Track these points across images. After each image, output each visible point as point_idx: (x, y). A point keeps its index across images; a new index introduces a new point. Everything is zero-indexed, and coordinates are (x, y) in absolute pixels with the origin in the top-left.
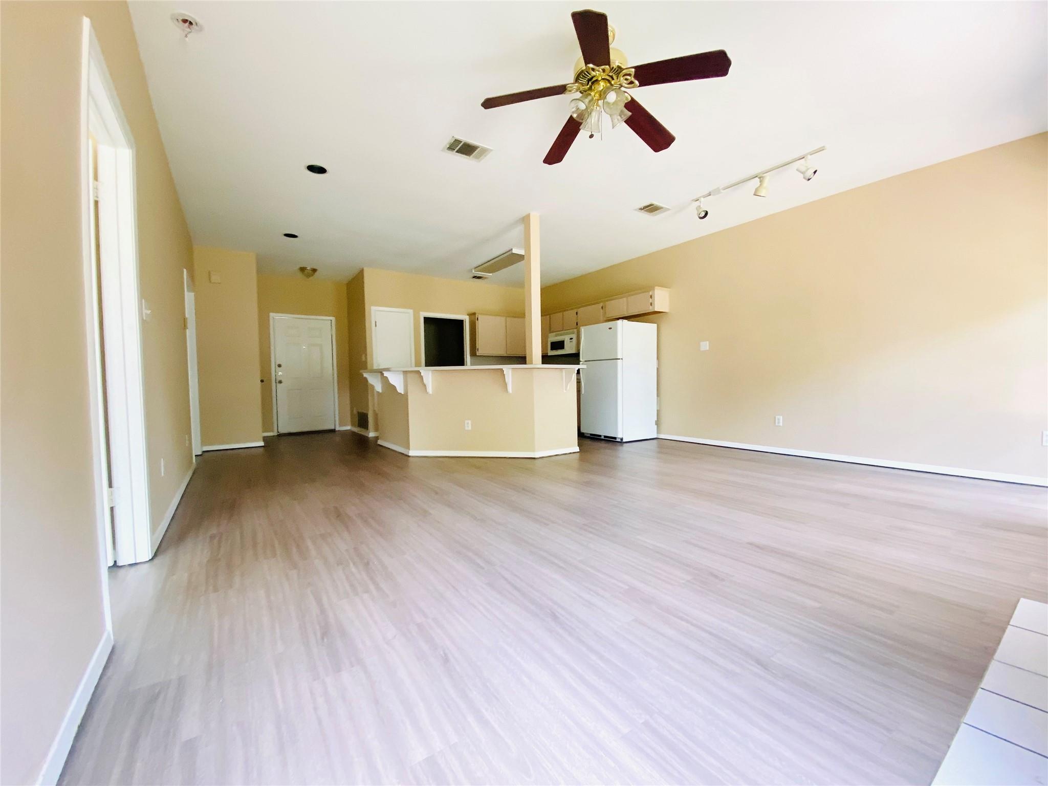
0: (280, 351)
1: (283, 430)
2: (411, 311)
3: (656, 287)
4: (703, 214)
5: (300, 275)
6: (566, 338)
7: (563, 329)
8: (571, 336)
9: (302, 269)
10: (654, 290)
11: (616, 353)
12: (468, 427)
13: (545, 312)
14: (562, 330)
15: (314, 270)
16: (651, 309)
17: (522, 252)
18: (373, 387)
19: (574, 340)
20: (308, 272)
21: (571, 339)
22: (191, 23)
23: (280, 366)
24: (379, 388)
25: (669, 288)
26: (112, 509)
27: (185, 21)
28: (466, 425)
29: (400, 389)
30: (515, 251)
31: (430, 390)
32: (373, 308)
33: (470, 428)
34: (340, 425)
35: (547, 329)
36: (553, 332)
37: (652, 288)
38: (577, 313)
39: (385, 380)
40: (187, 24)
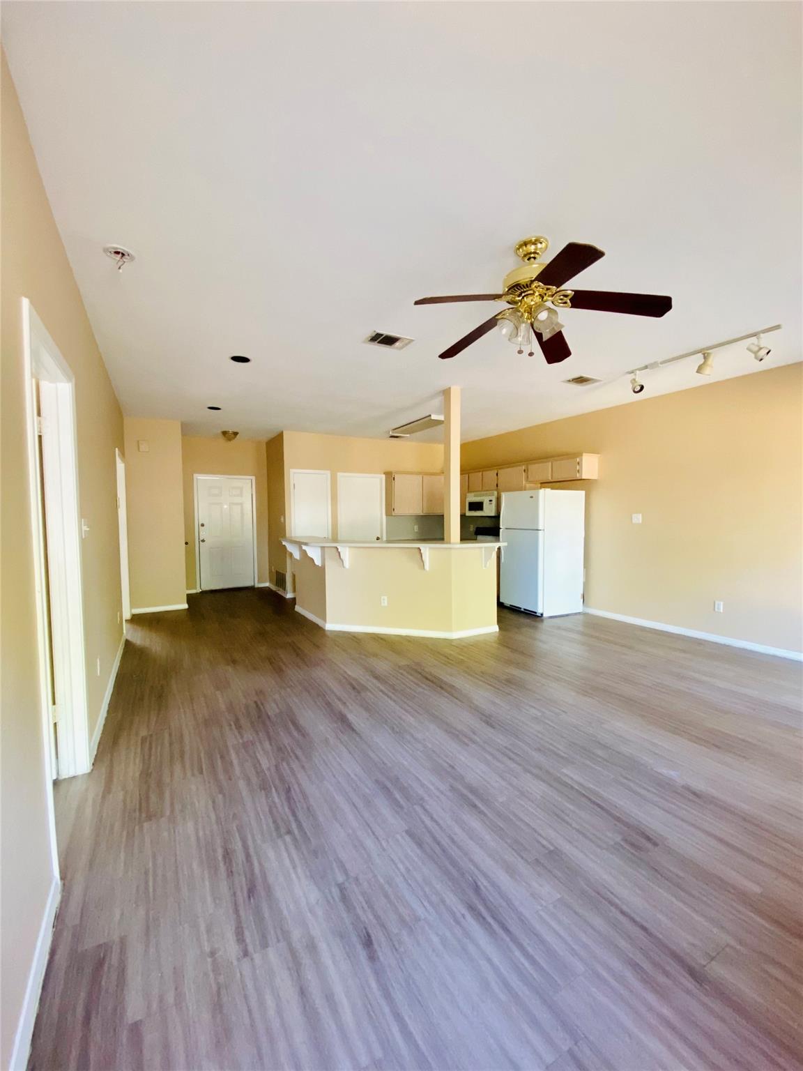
0: (203, 511)
1: (206, 587)
2: (328, 473)
3: (584, 454)
4: (639, 388)
5: (222, 440)
6: (486, 500)
7: (484, 489)
8: (490, 498)
9: (224, 433)
10: (582, 455)
11: (537, 523)
12: (384, 603)
13: (463, 471)
14: (482, 491)
15: (236, 434)
16: (578, 476)
17: (441, 418)
18: (291, 554)
19: (494, 502)
20: (229, 435)
21: (491, 501)
22: (123, 255)
23: (203, 525)
24: (297, 555)
25: (598, 453)
26: (55, 724)
27: (117, 253)
28: (382, 601)
29: (318, 562)
30: (434, 417)
31: (347, 564)
32: (292, 471)
33: (386, 604)
34: (259, 582)
35: (466, 488)
36: (471, 492)
37: (579, 455)
38: (497, 474)
39: (304, 553)
40: (120, 255)
